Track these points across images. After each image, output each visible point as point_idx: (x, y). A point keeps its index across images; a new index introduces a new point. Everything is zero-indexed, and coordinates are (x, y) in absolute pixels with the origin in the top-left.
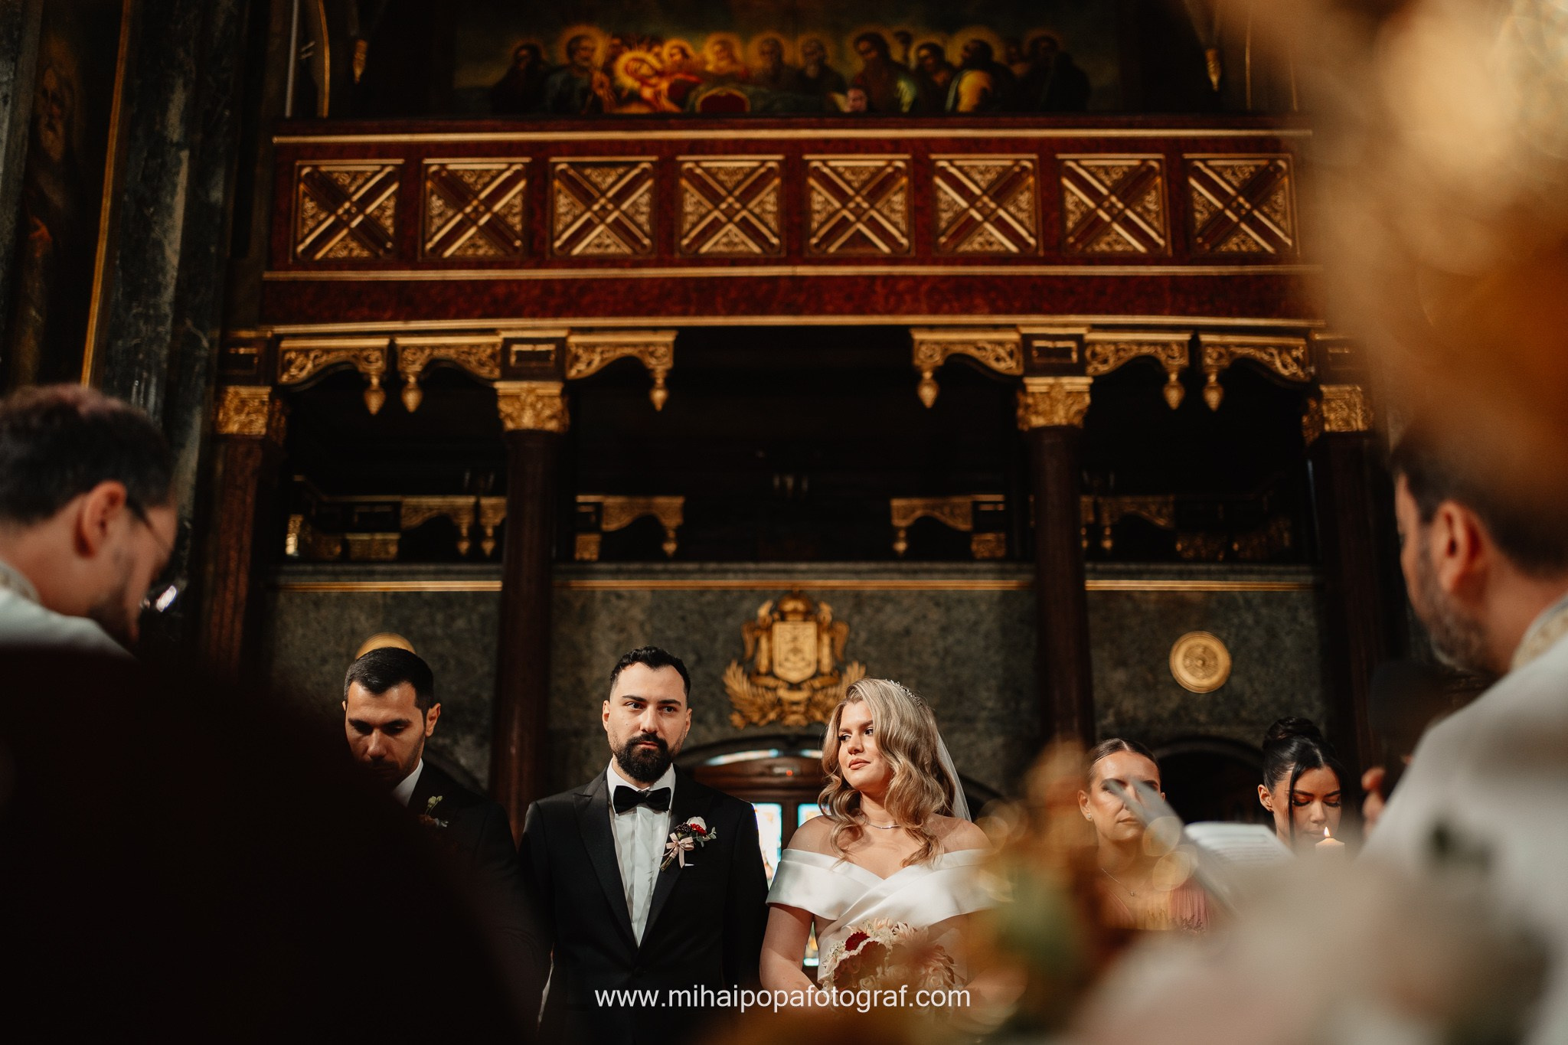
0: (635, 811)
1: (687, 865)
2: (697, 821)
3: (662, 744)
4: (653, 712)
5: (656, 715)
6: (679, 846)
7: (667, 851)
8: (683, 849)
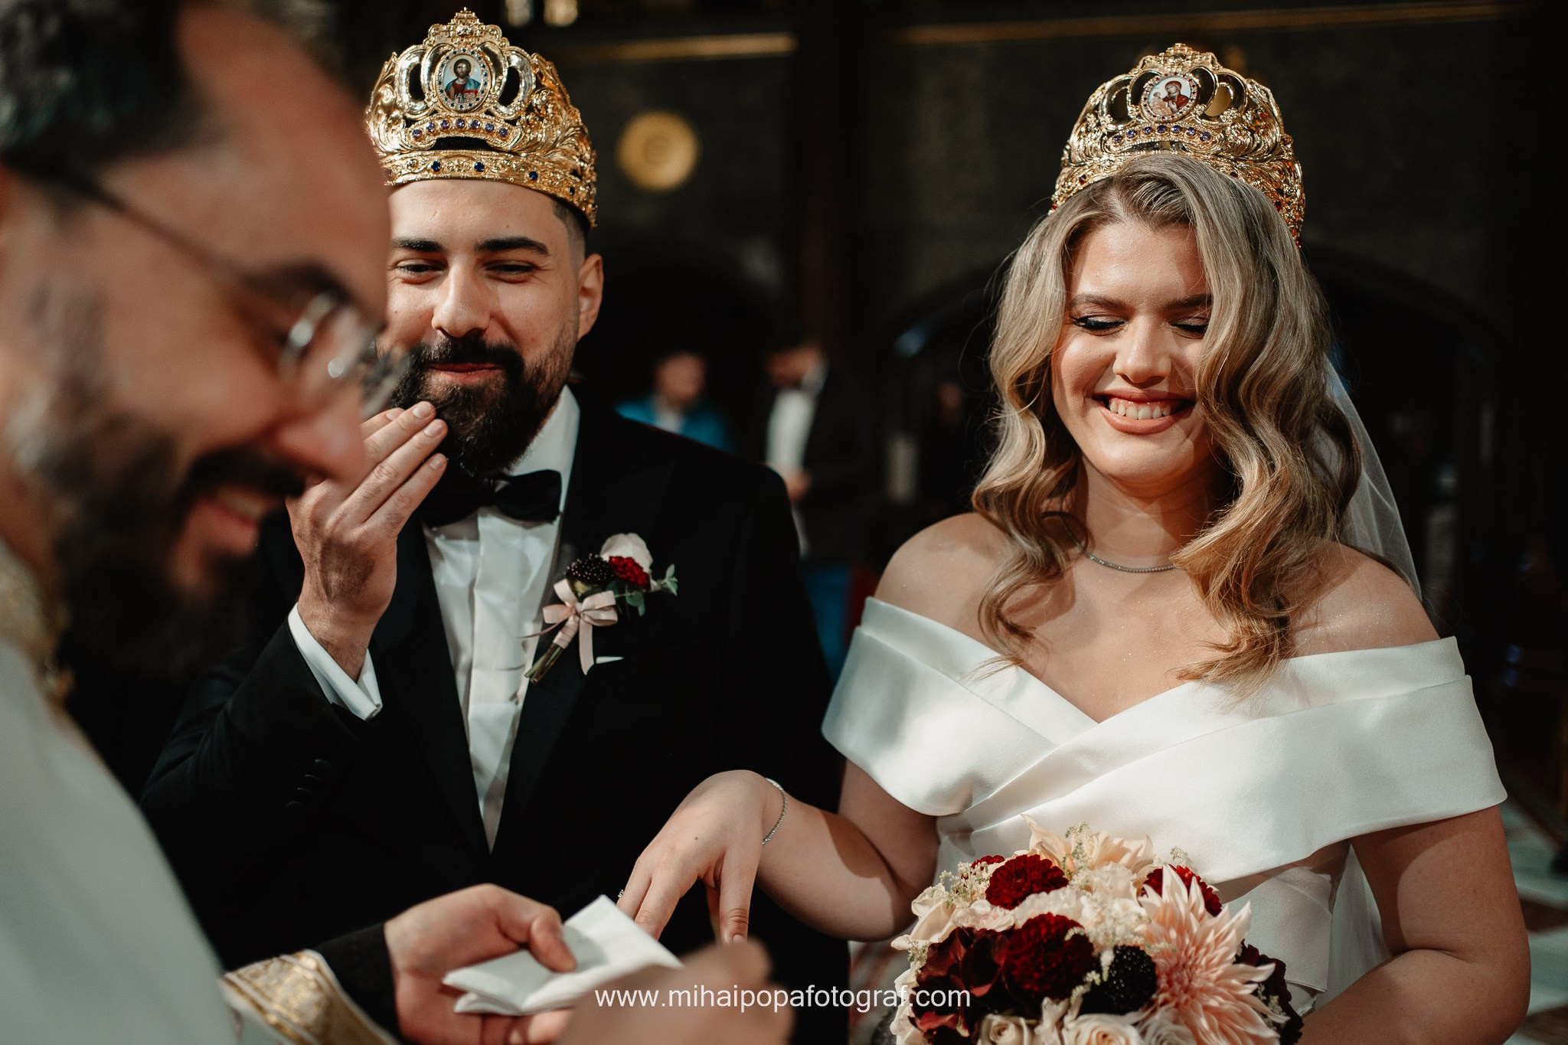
0: (477, 528)
1: (601, 660)
3: (509, 359)
4: (464, 279)
7: (545, 628)
8: (588, 623)
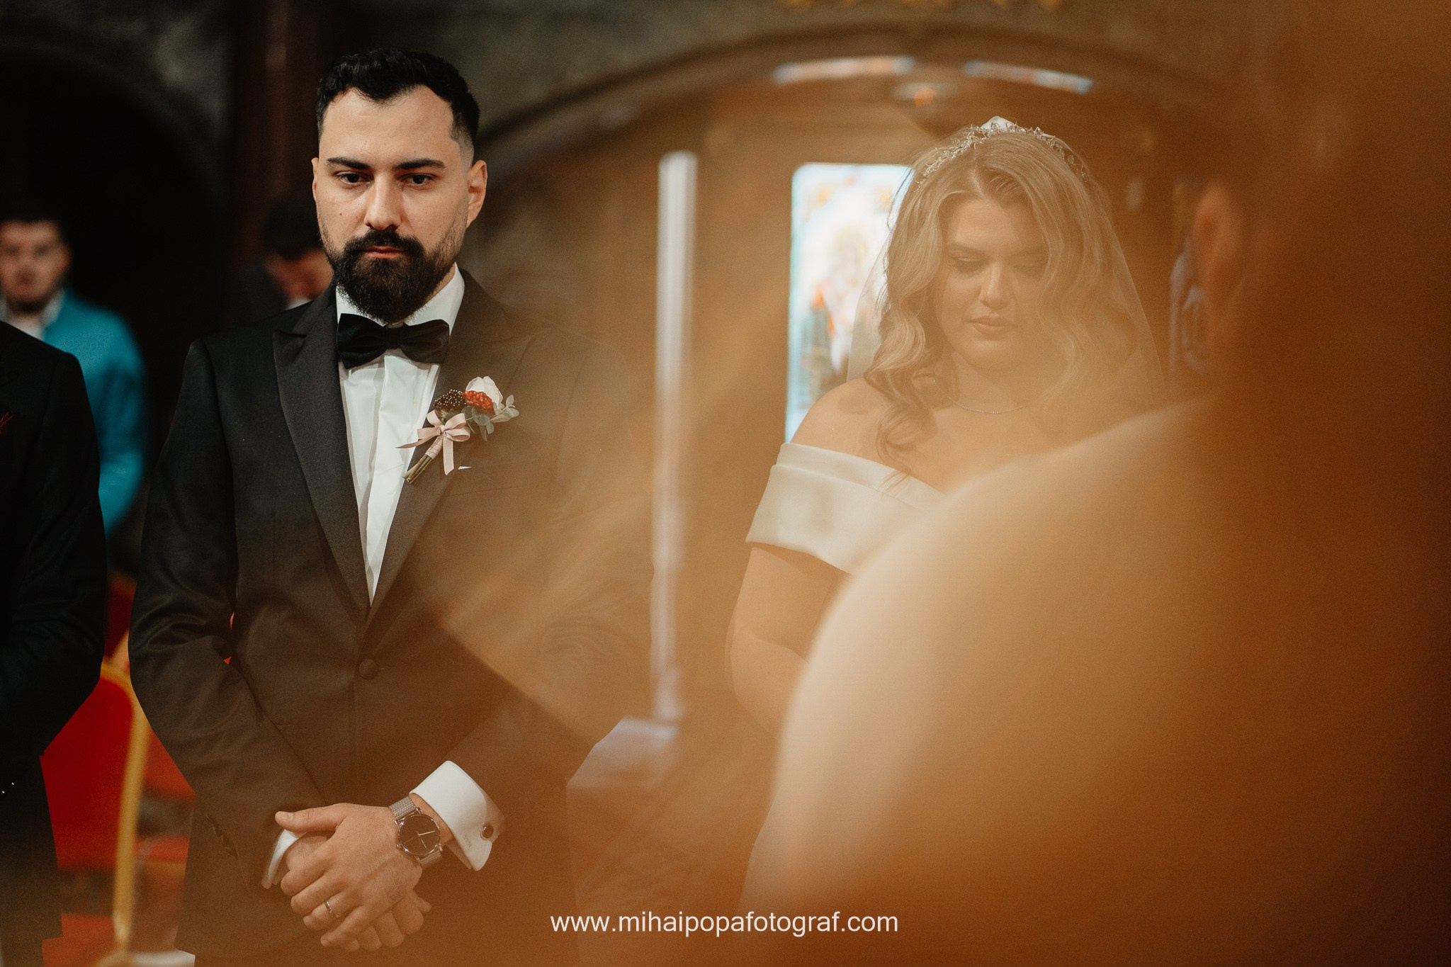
1: (459, 466)
4: (386, 188)
5: (391, 189)
6: (442, 434)
8: (450, 439)
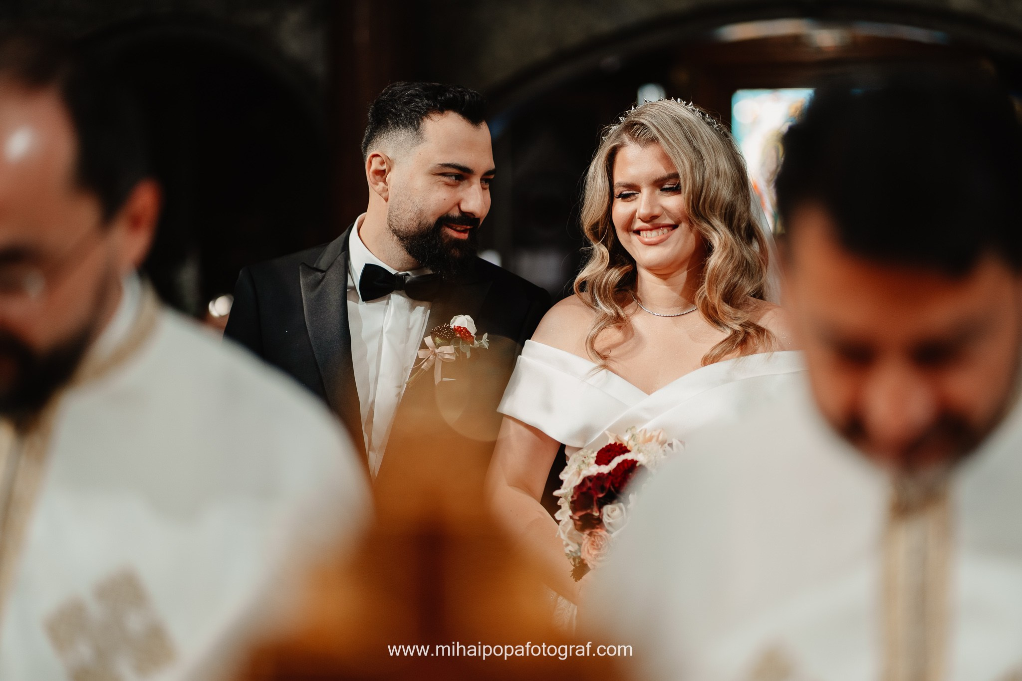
0: (389, 298)
2: (463, 321)
6: (435, 354)
7: (419, 361)
8: (440, 360)
